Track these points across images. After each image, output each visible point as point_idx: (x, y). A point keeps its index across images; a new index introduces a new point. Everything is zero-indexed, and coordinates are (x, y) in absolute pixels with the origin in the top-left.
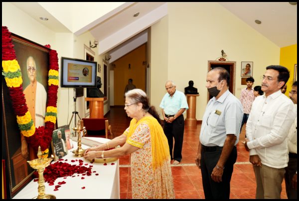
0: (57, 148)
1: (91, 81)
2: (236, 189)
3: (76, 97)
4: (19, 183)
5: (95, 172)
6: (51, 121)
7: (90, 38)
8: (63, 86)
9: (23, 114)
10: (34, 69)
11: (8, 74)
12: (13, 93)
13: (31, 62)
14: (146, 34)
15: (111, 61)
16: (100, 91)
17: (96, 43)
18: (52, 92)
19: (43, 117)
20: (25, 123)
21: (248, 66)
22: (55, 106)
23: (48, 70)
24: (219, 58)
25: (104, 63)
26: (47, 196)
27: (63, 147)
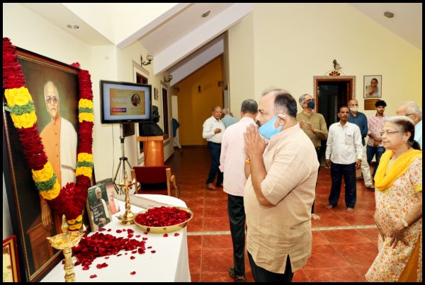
0: (96, 213)
1: (144, 113)
2: (361, 267)
3: (124, 136)
4: (40, 267)
5: (150, 248)
6: (85, 175)
7: (140, 51)
9: (40, 167)
10: (55, 99)
11: (14, 108)
12: (23, 137)
13: (50, 90)
14: (221, 42)
15: (172, 83)
16: (158, 127)
17: (150, 58)
18: (84, 131)
19: (72, 169)
20: (44, 180)
21: (375, 82)
22: (90, 151)
23: (78, 100)
24: (331, 72)
25: (162, 86)
27: (104, 211)
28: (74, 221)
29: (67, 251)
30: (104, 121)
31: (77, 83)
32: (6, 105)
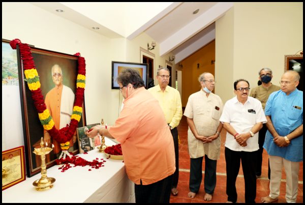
0: (83, 143)
6: (75, 119)
7: (147, 40)
10: (59, 75)
11: (28, 79)
12: (33, 95)
13: (56, 69)
15: (176, 62)
17: (154, 45)
18: (79, 93)
19: (69, 115)
22: (80, 105)
23: (77, 75)
25: (167, 64)
26: (48, 178)
27: (89, 142)
28: (64, 144)
29: (43, 157)
30: (113, 88)
31: (77, 65)
32: (25, 78)
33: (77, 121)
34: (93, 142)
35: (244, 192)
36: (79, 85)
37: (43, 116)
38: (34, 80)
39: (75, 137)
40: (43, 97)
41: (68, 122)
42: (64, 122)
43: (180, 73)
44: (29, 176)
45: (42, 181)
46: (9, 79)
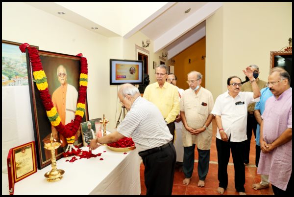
0: (86, 136)
1: (138, 79)
6: (79, 115)
8: (111, 84)
9: (50, 110)
10: (64, 75)
11: (37, 80)
12: (42, 94)
13: (61, 70)
17: (148, 42)
18: (82, 91)
19: (73, 111)
20: (51, 116)
23: (80, 74)
24: (286, 48)
25: (160, 60)
26: (57, 170)
27: (92, 136)
28: (70, 139)
29: (52, 151)
31: (79, 65)
32: (34, 79)
33: (81, 117)
34: (95, 135)
35: (234, 178)
36: (82, 83)
37: (51, 114)
38: (42, 81)
39: (79, 132)
40: (50, 96)
41: (73, 118)
42: (69, 119)
43: (172, 68)
44: (40, 169)
45: (53, 173)
46: (16, 78)
